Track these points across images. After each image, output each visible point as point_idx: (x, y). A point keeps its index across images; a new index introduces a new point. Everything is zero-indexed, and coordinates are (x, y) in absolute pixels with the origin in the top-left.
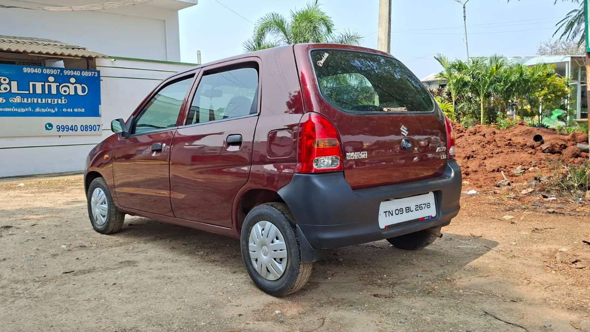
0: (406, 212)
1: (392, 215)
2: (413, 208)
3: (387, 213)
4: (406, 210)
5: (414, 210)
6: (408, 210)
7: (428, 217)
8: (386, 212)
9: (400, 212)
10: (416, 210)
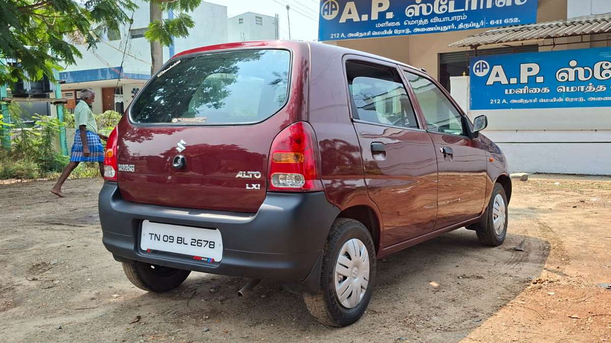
0: (178, 243)
1: (159, 240)
2: (188, 240)
3: (153, 236)
4: (178, 240)
5: (189, 244)
6: (181, 241)
7: (208, 259)
8: (152, 234)
9: (169, 240)
10: (191, 245)
